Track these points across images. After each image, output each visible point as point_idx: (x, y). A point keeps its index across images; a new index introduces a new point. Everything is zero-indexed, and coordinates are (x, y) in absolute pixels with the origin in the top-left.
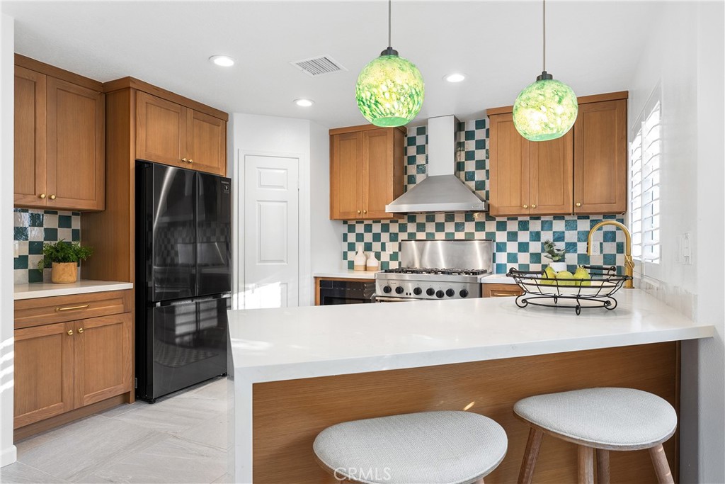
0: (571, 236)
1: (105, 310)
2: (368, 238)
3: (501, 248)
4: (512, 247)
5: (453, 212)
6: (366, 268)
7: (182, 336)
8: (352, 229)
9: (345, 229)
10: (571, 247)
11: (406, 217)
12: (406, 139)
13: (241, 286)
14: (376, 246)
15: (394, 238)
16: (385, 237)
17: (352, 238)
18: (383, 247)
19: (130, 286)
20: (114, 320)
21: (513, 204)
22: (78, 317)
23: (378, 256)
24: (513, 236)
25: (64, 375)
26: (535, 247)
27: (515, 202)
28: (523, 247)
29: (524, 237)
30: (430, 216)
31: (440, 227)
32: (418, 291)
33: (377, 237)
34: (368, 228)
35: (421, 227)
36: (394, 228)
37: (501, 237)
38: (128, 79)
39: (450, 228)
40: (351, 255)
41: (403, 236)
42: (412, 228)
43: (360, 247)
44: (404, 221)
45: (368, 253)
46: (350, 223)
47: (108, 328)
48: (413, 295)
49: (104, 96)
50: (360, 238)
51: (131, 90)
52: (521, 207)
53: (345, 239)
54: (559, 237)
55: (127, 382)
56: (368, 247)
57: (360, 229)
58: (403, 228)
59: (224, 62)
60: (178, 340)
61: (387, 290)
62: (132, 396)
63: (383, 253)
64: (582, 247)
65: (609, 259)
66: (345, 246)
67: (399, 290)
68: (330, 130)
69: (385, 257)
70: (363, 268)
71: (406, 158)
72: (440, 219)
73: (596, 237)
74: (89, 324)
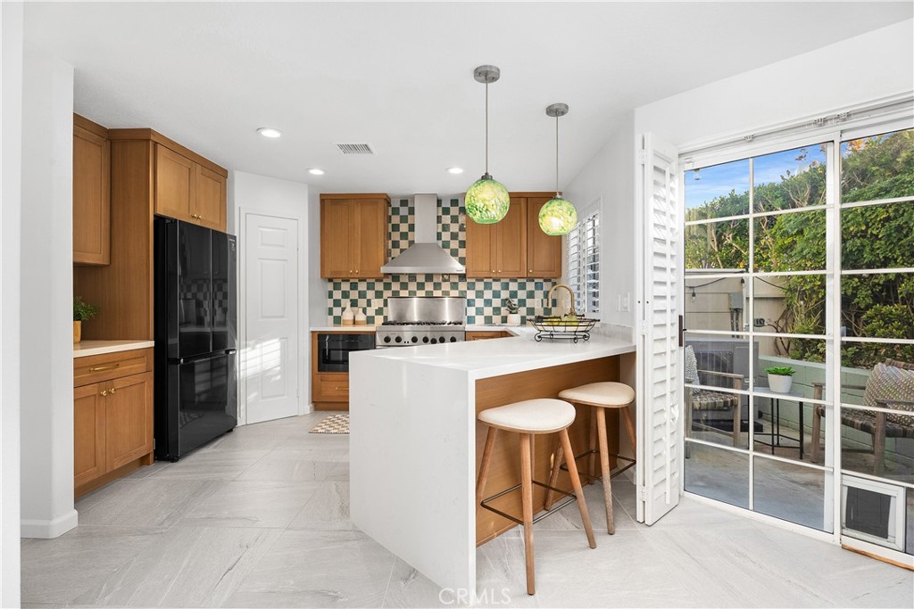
0: (522, 294)
1: (131, 369)
2: (354, 295)
3: (470, 303)
4: (479, 303)
5: (432, 275)
6: (355, 322)
7: (199, 394)
8: (337, 287)
9: (330, 286)
10: (522, 303)
11: (390, 277)
12: (390, 208)
13: (243, 342)
14: (362, 302)
15: (379, 295)
16: (371, 294)
17: (337, 295)
18: (369, 304)
19: (151, 344)
20: (138, 379)
21: (484, 269)
22: (109, 377)
23: (364, 311)
24: (479, 294)
25: (97, 438)
26: (497, 303)
27: (486, 268)
28: (488, 303)
29: (488, 295)
30: (412, 277)
31: (421, 286)
32: (414, 340)
33: (362, 295)
34: (354, 286)
35: (404, 286)
36: (379, 286)
37: (471, 295)
38: (148, 131)
39: (429, 287)
40: (337, 311)
41: (387, 294)
42: (395, 286)
43: (346, 303)
44: (389, 280)
45: (355, 309)
46: (335, 281)
47: (134, 387)
48: (411, 343)
49: (109, 143)
50: (346, 295)
51: (151, 142)
52: (490, 271)
53: (330, 295)
54: (514, 294)
55: (148, 445)
56: (354, 304)
57: (345, 286)
58: (387, 286)
59: (270, 134)
60: (197, 399)
61: (387, 340)
62: (152, 457)
63: (368, 308)
64: (529, 303)
65: (547, 311)
66: (330, 303)
67: (398, 340)
68: (321, 195)
69: (371, 312)
70: (351, 323)
71: (390, 225)
72: (421, 279)
73: (539, 294)
74: (119, 384)
